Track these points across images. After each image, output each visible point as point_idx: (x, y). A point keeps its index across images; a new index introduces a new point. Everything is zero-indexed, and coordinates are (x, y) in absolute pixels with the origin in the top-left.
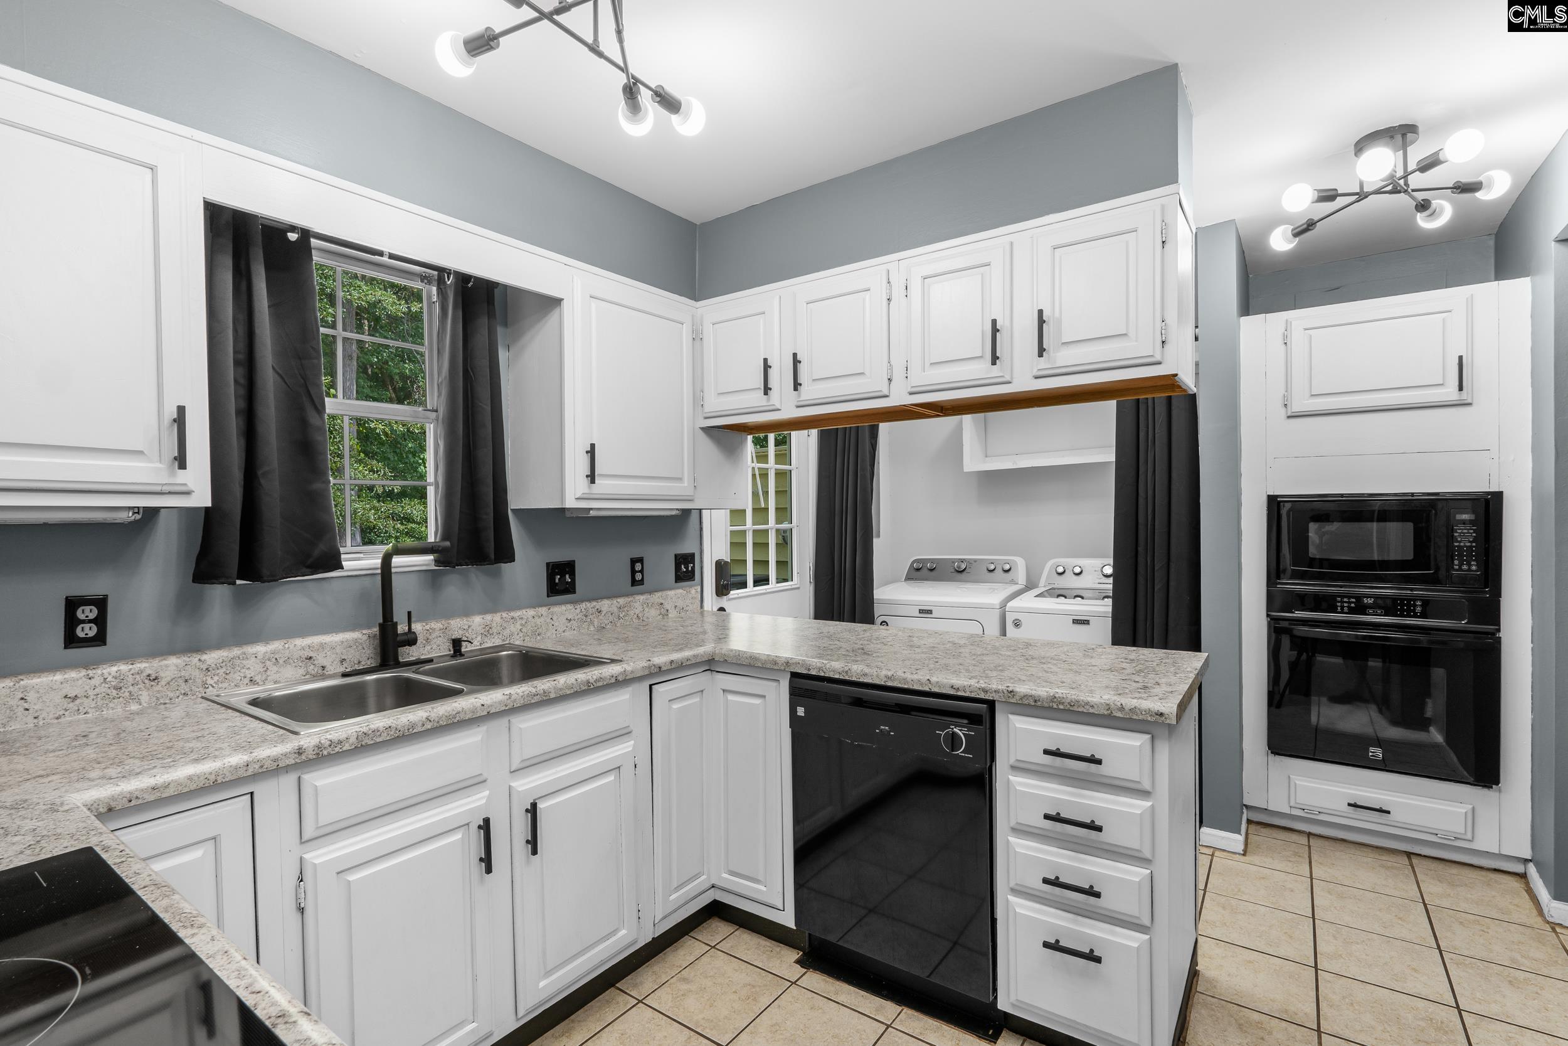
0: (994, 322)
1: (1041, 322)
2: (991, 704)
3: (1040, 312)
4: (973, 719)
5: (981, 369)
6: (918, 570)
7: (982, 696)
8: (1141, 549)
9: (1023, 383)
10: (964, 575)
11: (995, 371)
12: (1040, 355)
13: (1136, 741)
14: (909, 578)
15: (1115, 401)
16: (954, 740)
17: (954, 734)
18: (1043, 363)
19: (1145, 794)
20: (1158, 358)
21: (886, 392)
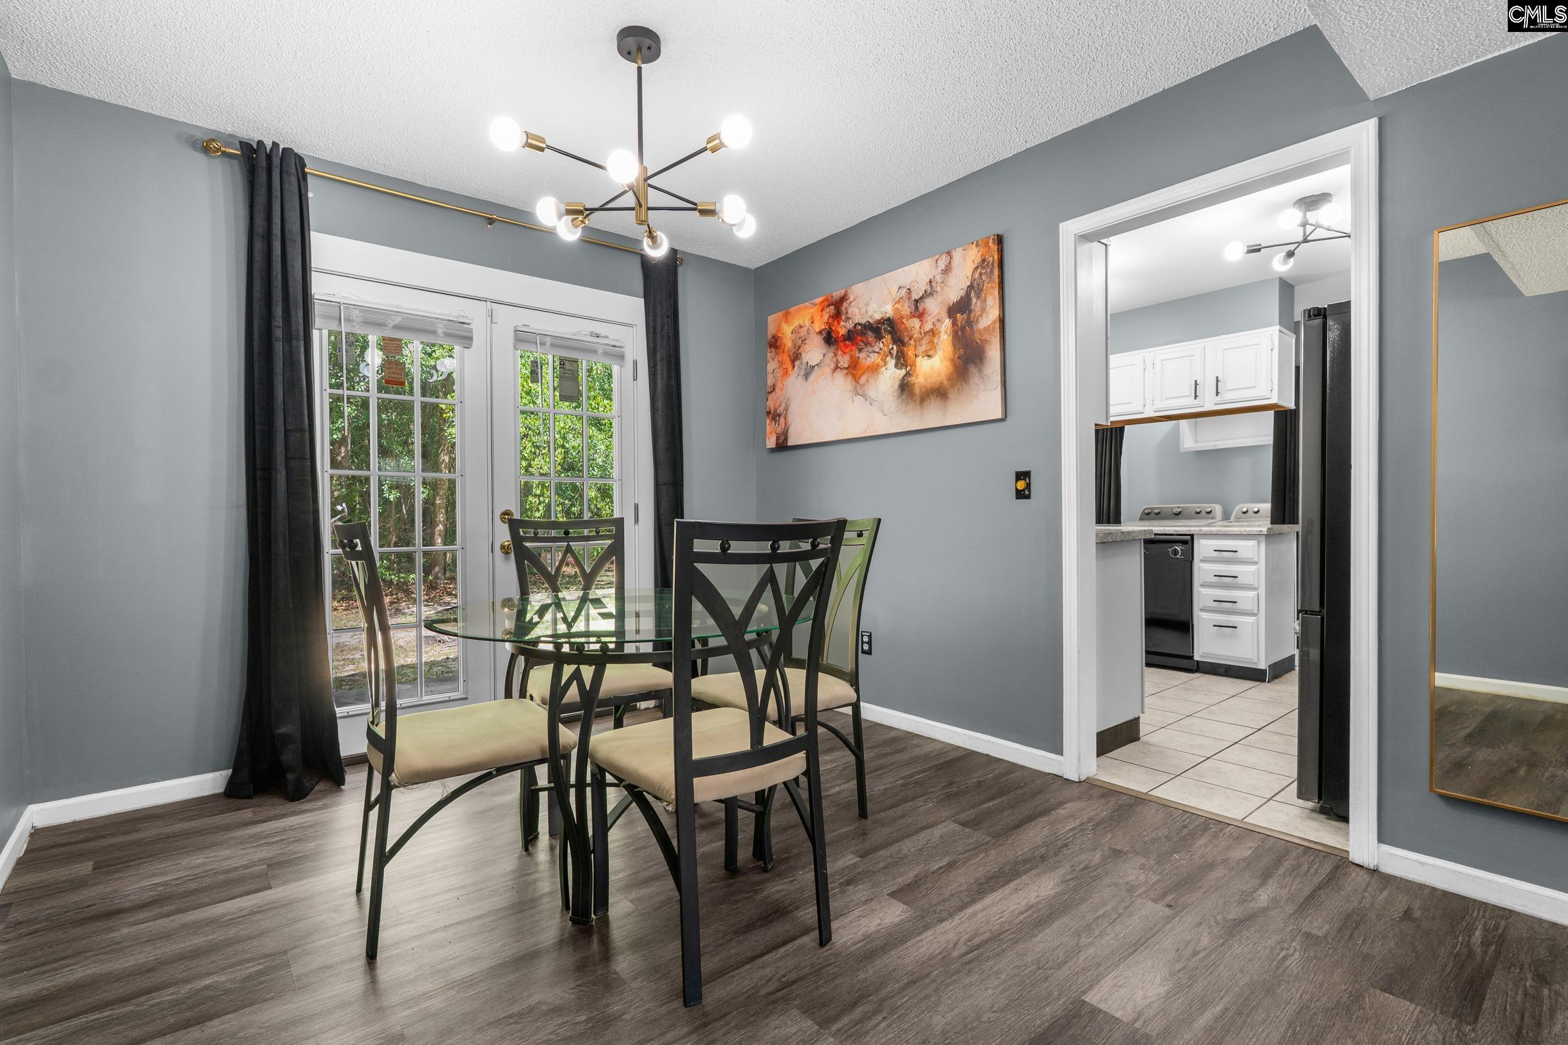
0: (1196, 381)
1: (1218, 381)
2: (1192, 536)
3: (1217, 377)
4: (1184, 542)
5: (1190, 401)
6: (1148, 514)
7: (1188, 533)
8: (1287, 490)
9: (1209, 407)
10: (1179, 516)
11: (1196, 402)
12: (1217, 395)
13: (1252, 543)
14: (1141, 519)
15: (1273, 412)
16: (1175, 552)
17: (1176, 550)
18: (1218, 398)
19: (1255, 563)
20: (1269, 397)
21: (1142, 411)
